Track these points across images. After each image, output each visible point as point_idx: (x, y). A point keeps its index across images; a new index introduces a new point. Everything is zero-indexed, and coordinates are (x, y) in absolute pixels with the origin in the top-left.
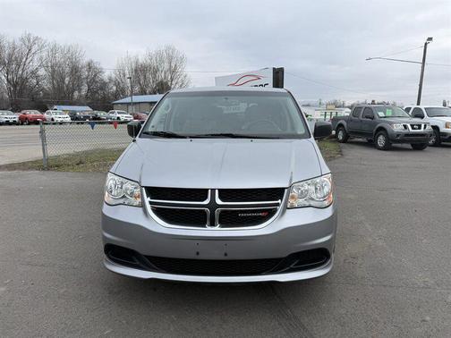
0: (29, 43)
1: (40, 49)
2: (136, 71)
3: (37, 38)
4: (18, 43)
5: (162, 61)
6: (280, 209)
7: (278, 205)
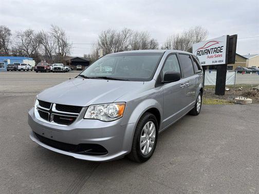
0: (125, 32)
1: (130, 35)
2: (177, 43)
3: (129, 30)
4: (121, 33)
5: (192, 36)
6: (78, 117)
7: (77, 115)
